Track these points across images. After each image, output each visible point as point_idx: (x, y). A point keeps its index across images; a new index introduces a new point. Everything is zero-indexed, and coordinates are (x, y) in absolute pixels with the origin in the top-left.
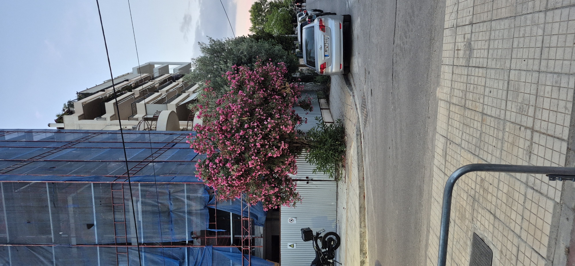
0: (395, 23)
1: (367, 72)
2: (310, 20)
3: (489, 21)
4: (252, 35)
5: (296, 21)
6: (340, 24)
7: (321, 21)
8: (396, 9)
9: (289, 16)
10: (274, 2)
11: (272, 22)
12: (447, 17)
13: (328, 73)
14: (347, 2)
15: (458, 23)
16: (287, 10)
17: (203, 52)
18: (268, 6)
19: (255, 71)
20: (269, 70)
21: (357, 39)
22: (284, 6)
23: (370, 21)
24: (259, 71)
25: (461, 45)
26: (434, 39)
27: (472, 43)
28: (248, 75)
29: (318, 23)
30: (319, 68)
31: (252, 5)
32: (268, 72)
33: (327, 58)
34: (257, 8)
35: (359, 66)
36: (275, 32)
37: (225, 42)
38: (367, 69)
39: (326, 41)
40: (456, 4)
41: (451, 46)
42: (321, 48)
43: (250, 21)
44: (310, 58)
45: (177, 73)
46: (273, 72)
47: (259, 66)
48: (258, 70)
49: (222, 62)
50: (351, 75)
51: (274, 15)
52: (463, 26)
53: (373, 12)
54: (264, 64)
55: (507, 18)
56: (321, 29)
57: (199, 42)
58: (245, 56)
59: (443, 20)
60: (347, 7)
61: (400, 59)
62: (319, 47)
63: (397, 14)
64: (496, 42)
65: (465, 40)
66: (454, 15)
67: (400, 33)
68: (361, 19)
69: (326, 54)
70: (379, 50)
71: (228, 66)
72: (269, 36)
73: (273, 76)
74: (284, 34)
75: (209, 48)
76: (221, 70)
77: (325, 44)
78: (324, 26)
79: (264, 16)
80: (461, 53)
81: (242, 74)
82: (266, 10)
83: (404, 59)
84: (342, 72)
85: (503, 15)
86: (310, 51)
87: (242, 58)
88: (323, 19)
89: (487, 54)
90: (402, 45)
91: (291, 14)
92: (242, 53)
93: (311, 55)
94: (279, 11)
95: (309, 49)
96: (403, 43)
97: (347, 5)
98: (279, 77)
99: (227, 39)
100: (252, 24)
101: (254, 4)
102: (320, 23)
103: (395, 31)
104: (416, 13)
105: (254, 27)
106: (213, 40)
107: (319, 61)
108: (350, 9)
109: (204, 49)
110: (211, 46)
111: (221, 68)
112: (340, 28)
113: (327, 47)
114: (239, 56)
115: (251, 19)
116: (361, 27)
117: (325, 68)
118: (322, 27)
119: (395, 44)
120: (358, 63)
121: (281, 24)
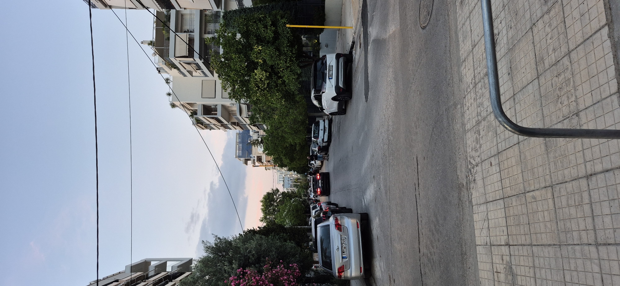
0: (418, 230)
1: (391, 279)
2: (324, 216)
3: (529, 245)
4: (262, 226)
5: (309, 212)
6: (357, 223)
7: (336, 220)
8: (417, 215)
9: (302, 206)
10: (287, 192)
11: (284, 213)
12: (477, 233)
13: (347, 277)
14: (363, 200)
15: (491, 241)
16: (299, 200)
17: (207, 251)
18: (280, 196)
19: (263, 276)
20: (279, 274)
21: (377, 240)
22: (297, 196)
23: (390, 223)
24: (268, 275)
25: (501, 268)
26: (465, 254)
27: (514, 267)
28: (255, 280)
29: (334, 221)
30: (337, 272)
31: (264, 195)
32: (278, 277)
33: (345, 260)
34: (268, 198)
35: (382, 271)
36: (288, 224)
37: (232, 239)
38: (391, 277)
39: (343, 241)
40: (485, 220)
41: (488, 267)
42: (338, 248)
43: (261, 211)
44: (326, 257)
45: (176, 270)
46: (283, 276)
47: (268, 270)
48: (266, 275)
49: (226, 263)
50: (373, 280)
51: (286, 205)
52: (499, 245)
53: (392, 214)
54: (274, 266)
55: (550, 245)
56: (337, 228)
57: (203, 241)
58: (253, 255)
59: (473, 235)
60: (363, 204)
61: (430, 271)
62: (336, 248)
63: (420, 221)
64: (543, 271)
65: (505, 262)
66: (485, 231)
67: (425, 241)
68: (379, 219)
69: (343, 256)
70: (403, 256)
71: (233, 268)
72: (281, 228)
73: (284, 281)
74: (296, 225)
75: (213, 247)
76: (225, 272)
77: (342, 244)
78: (341, 225)
79: (276, 206)
80: (502, 277)
81: (248, 279)
82: (278, 200)
83: (434, 272)
84: (362, 276)
85: (545, 242)
86: (326, 249)
87: (249, 258)
88: (339, 218)
89: (534, 283)
90: (429, 255)
91: (304, 205)
92: (250, 252)
93: (327, 254)
94: (292, 201)
95: (324, 248)
96: (430, 253)
97: (363, 203)
98: (291, 282)
99: (235, 237)
100: (263, 214)
101: (265, 194)
102: (336, 222)
103: (419, 238)
104: (441, 222)
105: (265, 218)
106: (219, 238)
107: (337, 263)
108: (367, 208)
109: (208, 248)
110: (216, 244)
111: (225, 270)
112: (358, 227)
113: (345, 248)
114: (246, 256)
115: (262, 209)
116: (380, 228)
117: (344, 271)
118: (339, 227)
119: (422, 253)
120: (380, 267)
121: (294, 214)
